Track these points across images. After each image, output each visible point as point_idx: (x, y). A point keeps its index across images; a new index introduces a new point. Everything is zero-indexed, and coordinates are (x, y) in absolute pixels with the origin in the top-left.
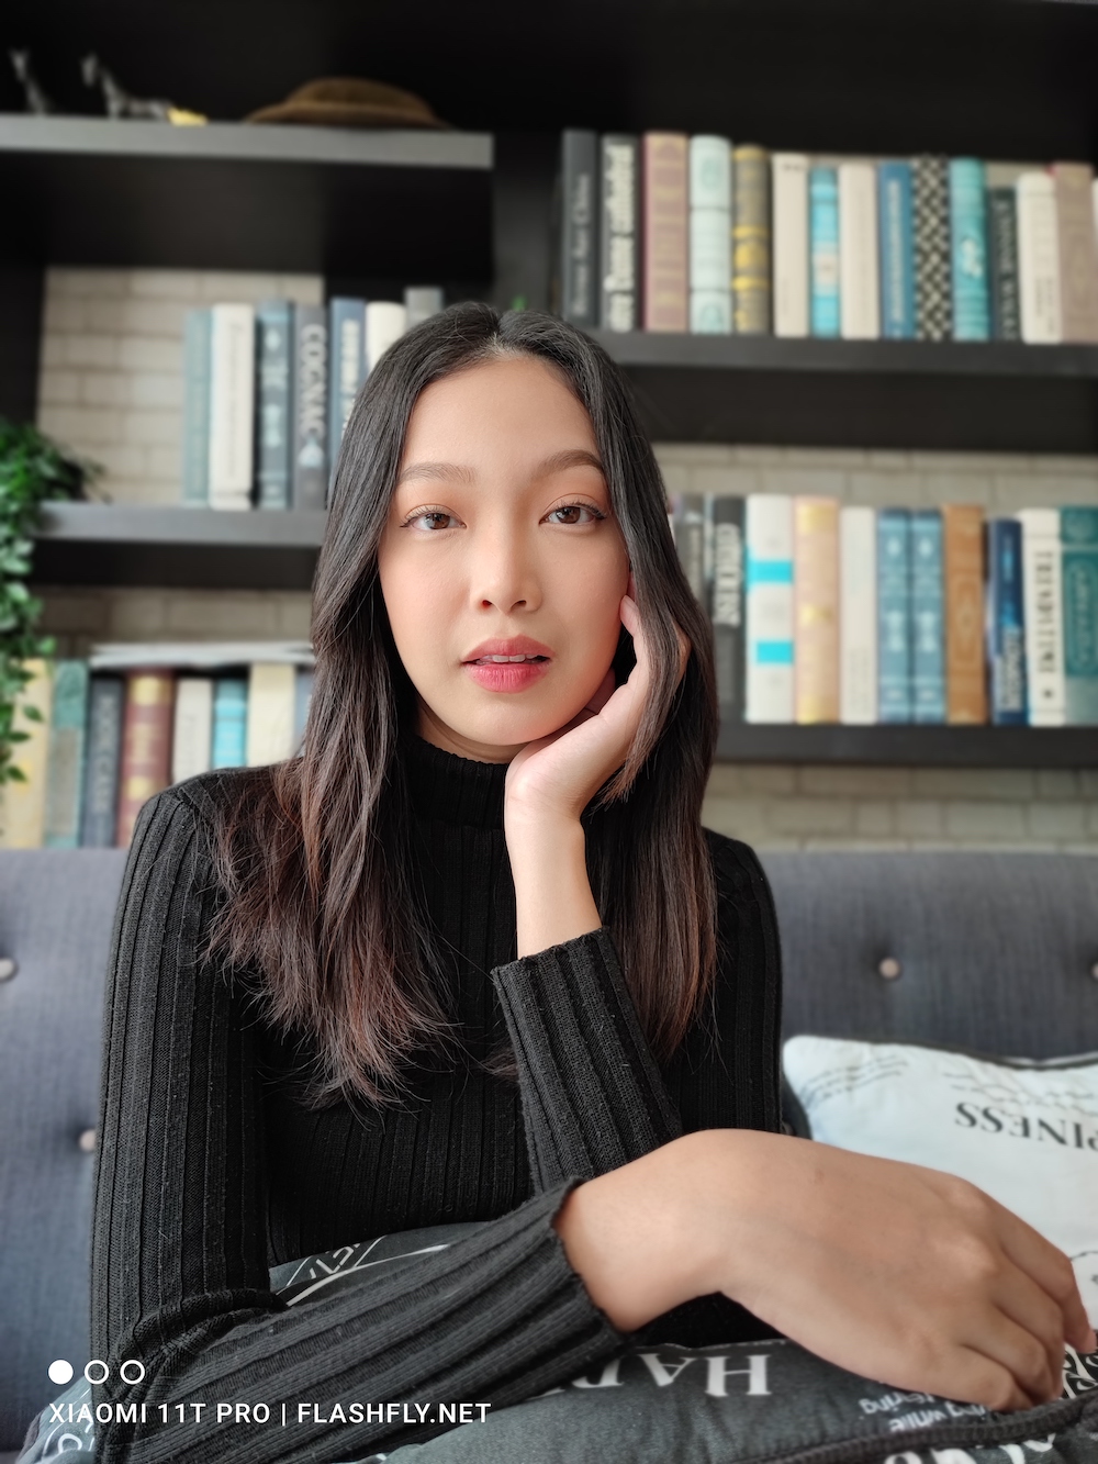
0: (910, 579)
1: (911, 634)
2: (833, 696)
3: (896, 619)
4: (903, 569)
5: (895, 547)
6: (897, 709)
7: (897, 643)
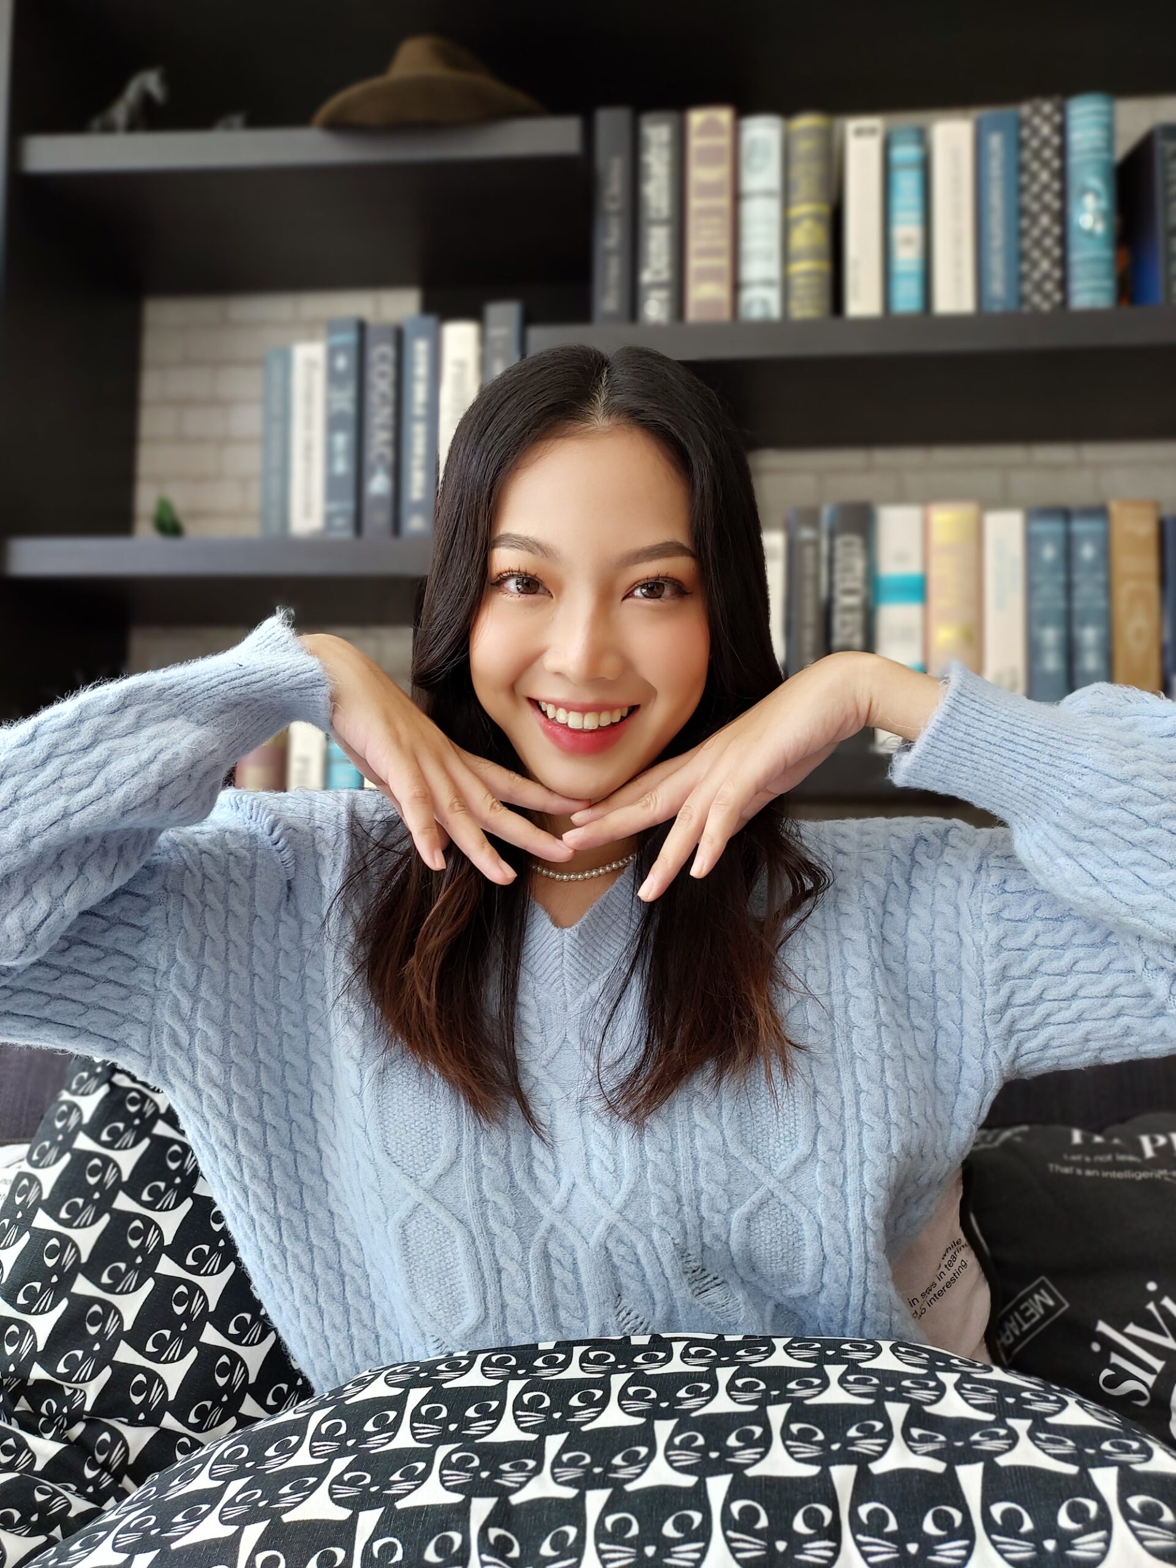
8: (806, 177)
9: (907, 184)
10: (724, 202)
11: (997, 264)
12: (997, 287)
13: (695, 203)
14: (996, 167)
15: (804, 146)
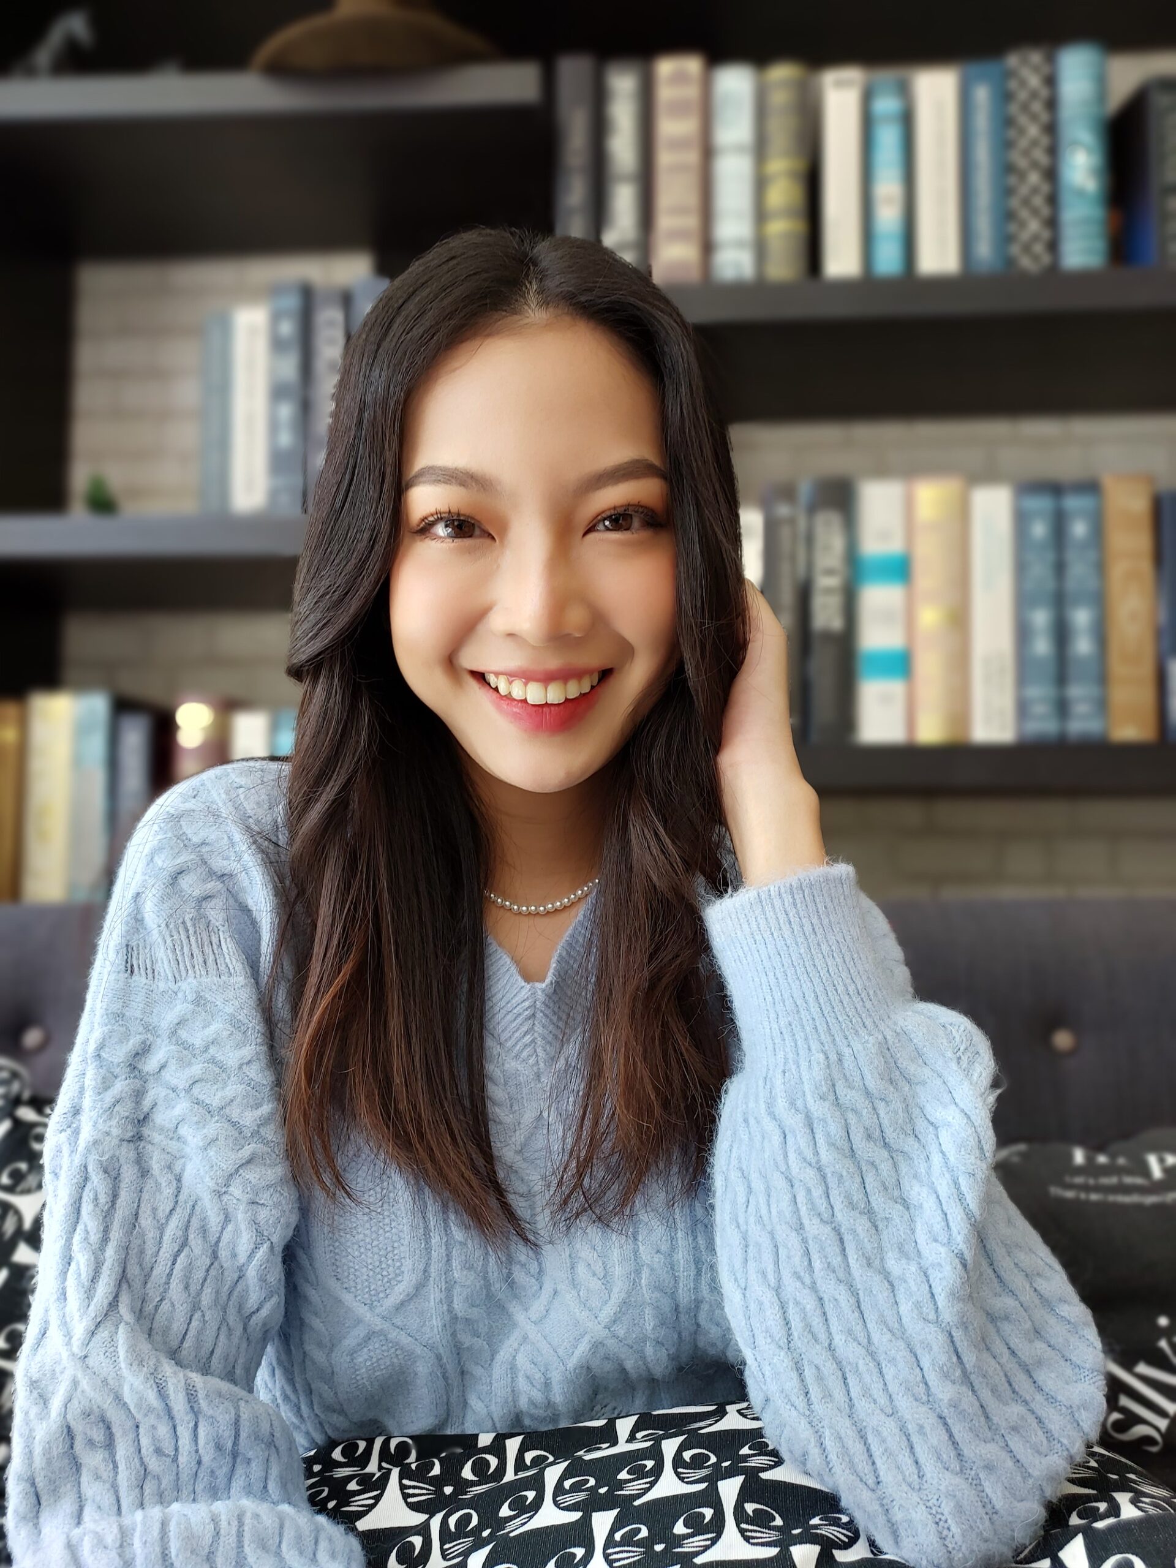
0: (1060, 568)
1: (1061, 633)
2: (960, 713)
3: (1041, 618)
4: (1050, 556)
5: (1039, 530)
6: (1043, 725)
7: (1042, 646)
8: (781, 132)
9: (888, 139)
10: (692, 157)
11: (984, 224)
12: (984, 250)
13: (665, 158)
14: (982, 121)
15: (780, 98)
